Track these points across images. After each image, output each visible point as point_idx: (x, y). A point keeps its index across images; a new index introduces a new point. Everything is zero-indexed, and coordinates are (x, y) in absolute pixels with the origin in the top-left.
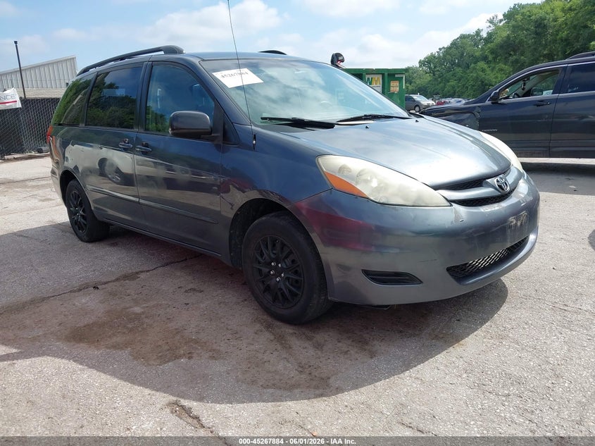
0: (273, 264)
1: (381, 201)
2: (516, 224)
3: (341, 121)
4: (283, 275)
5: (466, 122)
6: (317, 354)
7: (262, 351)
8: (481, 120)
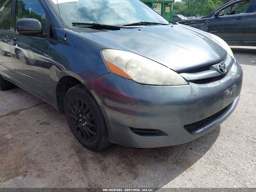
0: (80, 115)
1: (141, 82)
2: (230, 93)
3: (125, 26)
4: (86, 122)
5: (201, 27)
6: (102, 175)
7: (70, 172)
8: (209, 27)
